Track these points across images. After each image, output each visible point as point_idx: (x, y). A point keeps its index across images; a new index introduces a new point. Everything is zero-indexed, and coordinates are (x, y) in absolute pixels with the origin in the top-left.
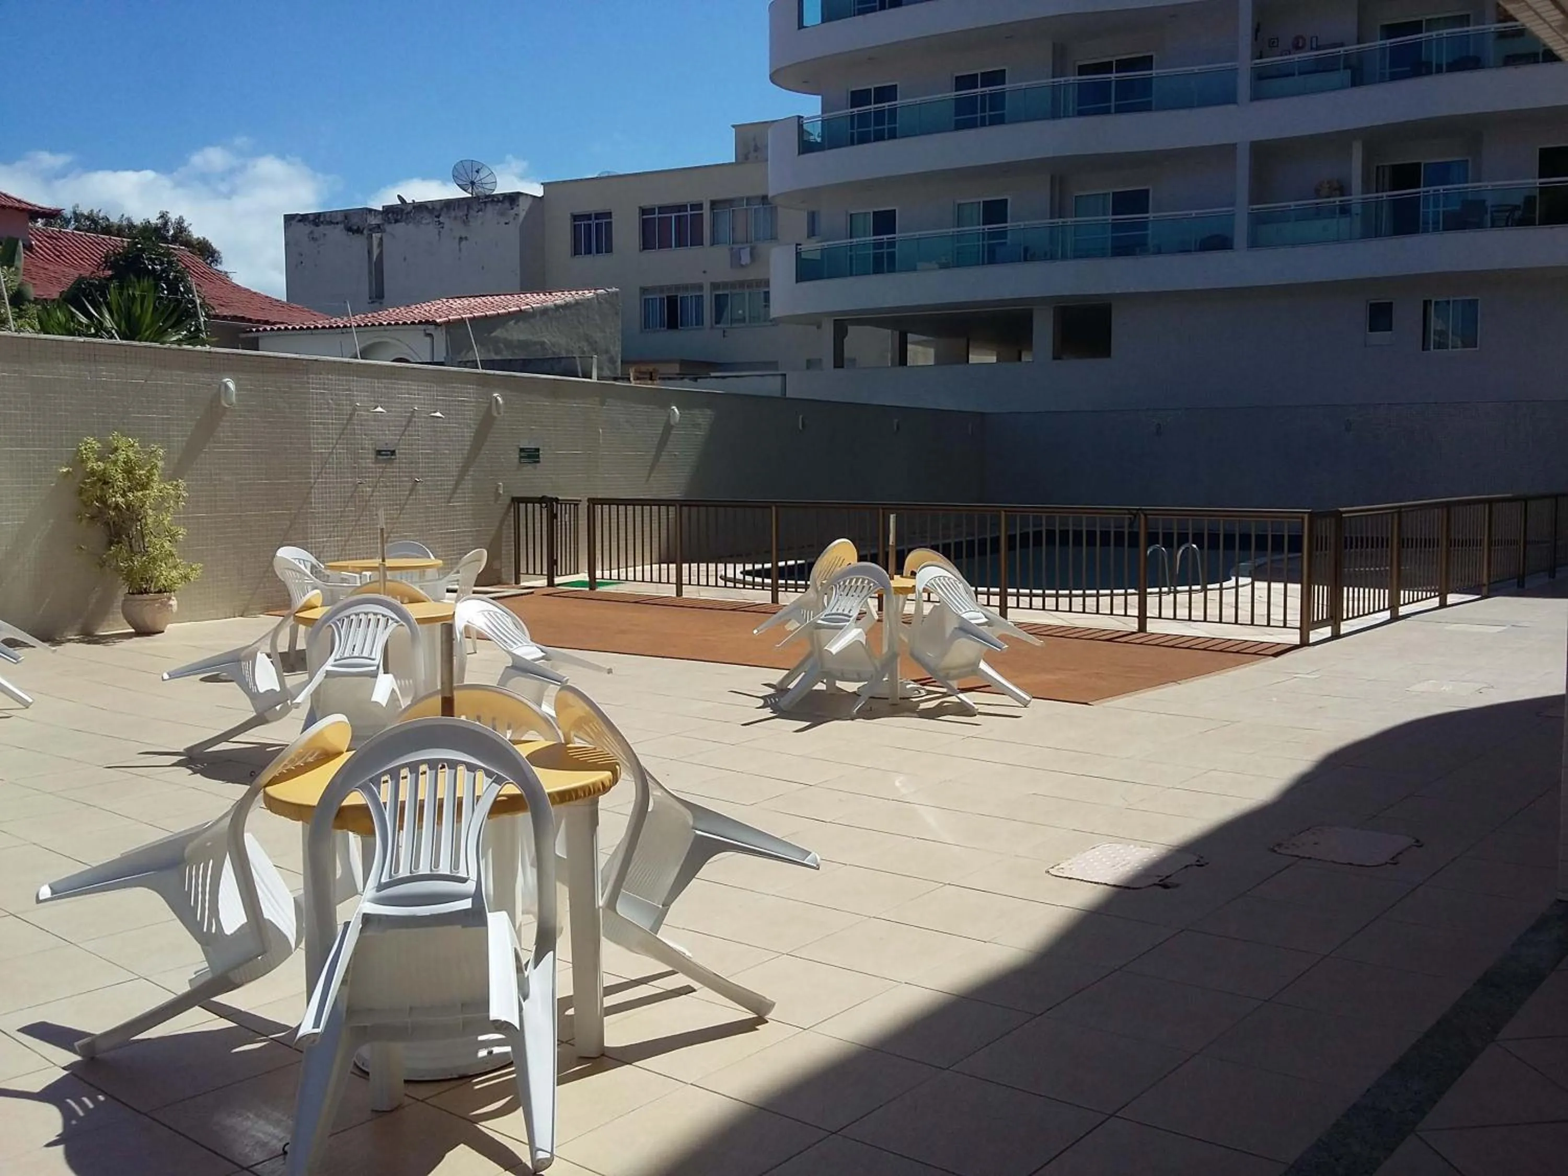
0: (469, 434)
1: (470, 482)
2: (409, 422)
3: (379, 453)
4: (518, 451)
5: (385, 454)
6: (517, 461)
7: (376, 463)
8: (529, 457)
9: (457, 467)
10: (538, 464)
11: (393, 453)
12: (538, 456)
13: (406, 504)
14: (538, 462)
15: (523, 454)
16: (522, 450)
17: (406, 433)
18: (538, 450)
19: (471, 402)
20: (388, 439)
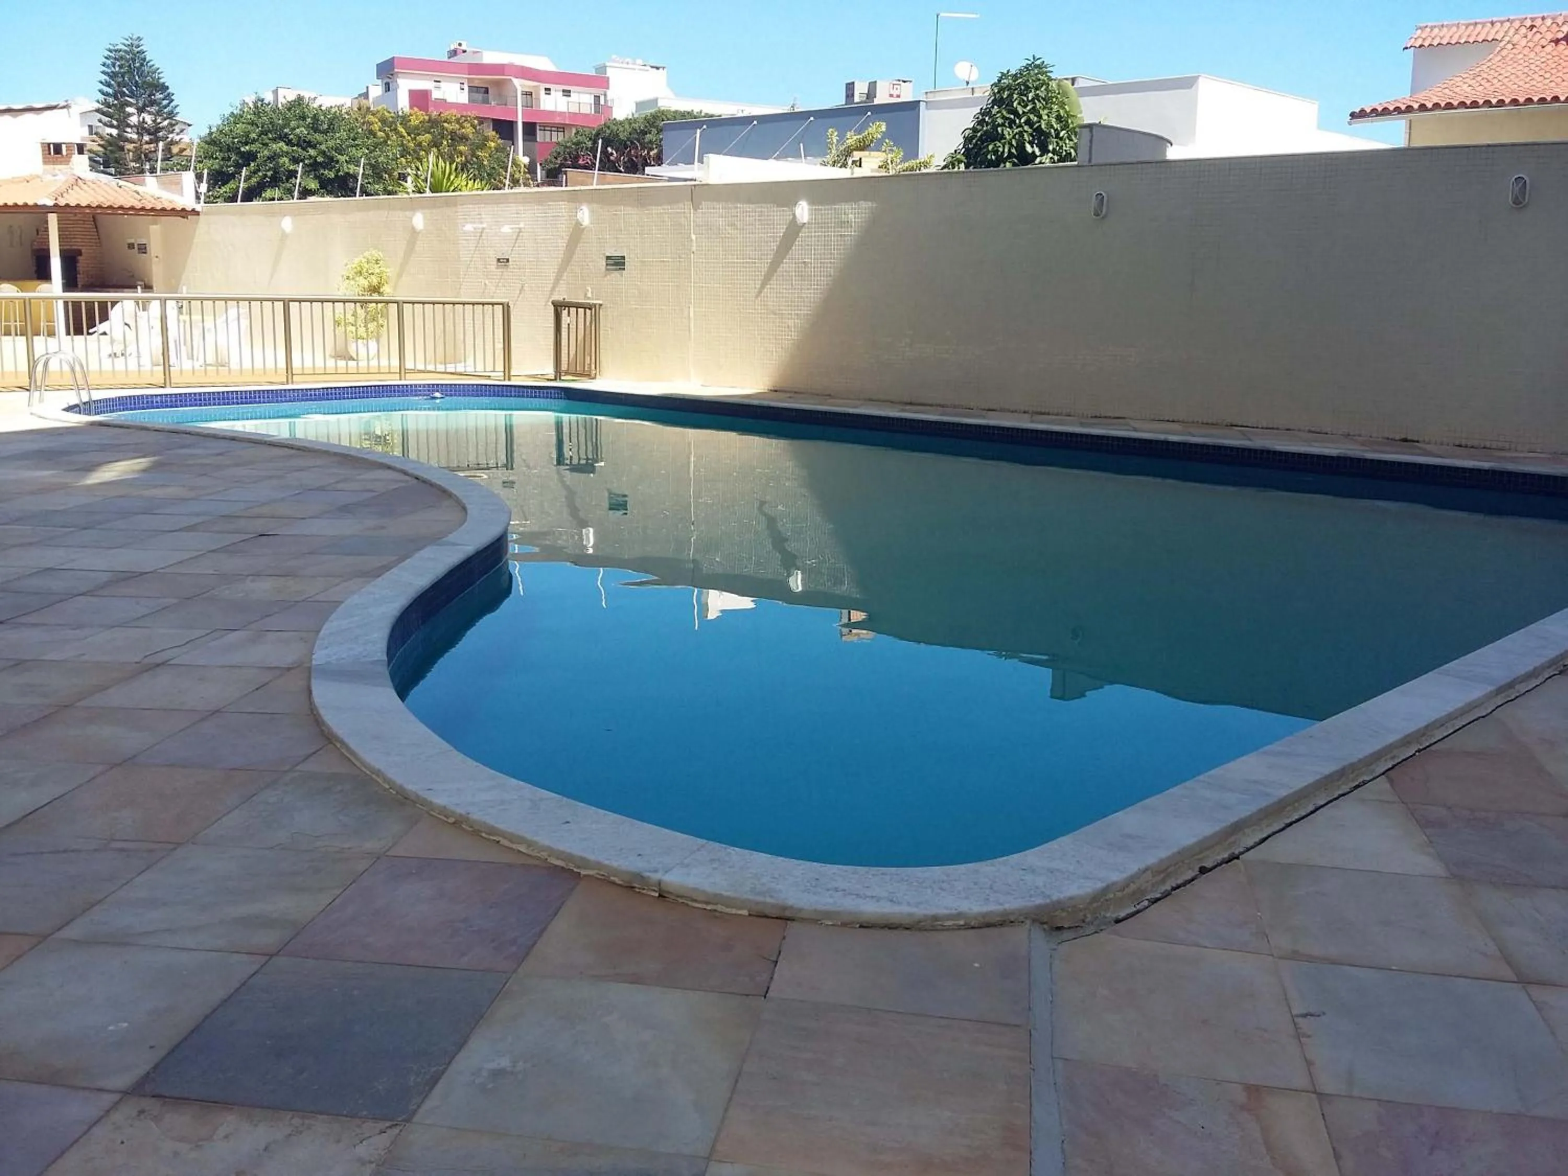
0: (562, 244)
1: (564, 286)
2: (518, 236)
3: (499, 260)
4: (605, 259)
5: (503, 262)
6: (603, 268)
7: (497, 268)
8: (616, 264)
9: (553, 272)
10: (624, 272)
11: (508, 260)
12: (624, 264)
13: (517, 300)
14: (624, 269)
15: (610, 262)
16: (608, 258)
17: (517, 245)
18: (623, 258)
19: (564, 216)
20: (505, 252)
